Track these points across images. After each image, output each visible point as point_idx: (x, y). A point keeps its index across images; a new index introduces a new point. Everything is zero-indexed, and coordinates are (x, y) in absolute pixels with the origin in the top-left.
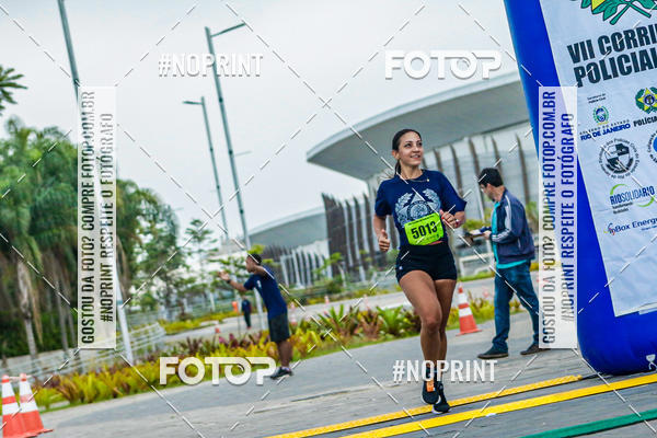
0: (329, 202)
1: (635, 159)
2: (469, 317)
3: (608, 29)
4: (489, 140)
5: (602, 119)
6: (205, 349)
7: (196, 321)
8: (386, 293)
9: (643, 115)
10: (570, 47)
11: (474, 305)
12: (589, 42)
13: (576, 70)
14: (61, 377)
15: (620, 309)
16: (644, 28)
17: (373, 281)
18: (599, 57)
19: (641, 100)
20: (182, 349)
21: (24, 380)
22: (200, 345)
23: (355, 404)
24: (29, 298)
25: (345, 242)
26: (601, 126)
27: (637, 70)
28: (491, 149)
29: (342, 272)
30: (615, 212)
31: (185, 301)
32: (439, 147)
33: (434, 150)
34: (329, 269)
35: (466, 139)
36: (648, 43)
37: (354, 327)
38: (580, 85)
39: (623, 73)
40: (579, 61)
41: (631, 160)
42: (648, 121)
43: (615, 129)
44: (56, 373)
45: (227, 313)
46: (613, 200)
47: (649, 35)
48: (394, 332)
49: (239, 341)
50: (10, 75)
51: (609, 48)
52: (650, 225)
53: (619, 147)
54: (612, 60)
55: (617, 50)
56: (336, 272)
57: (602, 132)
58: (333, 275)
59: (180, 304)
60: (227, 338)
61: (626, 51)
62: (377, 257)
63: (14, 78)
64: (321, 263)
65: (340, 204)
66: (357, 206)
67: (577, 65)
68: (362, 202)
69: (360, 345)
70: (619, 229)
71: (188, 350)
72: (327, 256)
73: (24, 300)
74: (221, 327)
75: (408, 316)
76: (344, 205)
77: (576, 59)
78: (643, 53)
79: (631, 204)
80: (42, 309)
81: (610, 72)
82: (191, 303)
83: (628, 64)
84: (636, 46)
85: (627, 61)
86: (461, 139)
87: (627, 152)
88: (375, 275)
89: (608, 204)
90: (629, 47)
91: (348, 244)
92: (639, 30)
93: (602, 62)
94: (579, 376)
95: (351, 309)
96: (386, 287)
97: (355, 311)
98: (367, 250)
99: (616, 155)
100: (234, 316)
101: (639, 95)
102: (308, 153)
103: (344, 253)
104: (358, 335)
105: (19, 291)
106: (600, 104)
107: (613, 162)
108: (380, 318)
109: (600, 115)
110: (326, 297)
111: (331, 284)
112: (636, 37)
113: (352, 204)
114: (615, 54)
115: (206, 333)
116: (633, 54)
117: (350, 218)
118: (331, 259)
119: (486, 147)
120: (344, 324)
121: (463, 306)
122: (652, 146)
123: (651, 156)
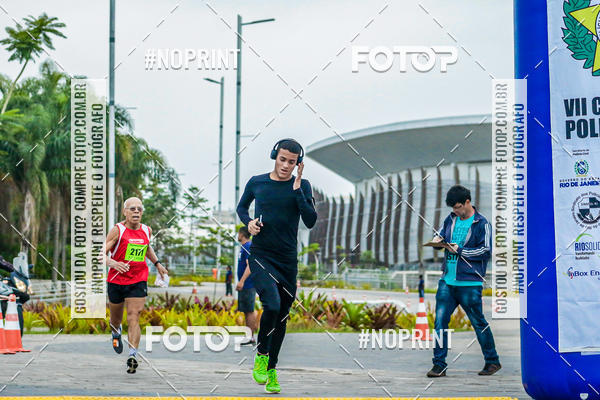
2: (425, 325)
4: (473, 169)
5: (583, 172)
6: (180, 306)
7: (177, 279)
8: (353, 288)
10: (566, 101)
12: (584, 100)
13: (568, 123)
14: (46, 305)
15: (565, 346)
17: (343, 275)
18: (590, 115)
20: (159, 301)
21: (12, 300)
22: (177, 301)
23: (309, 383)
24: (31, 227)
25: (325, 235)
26: (580, 178)
28: (473, 178)
29: (317, 261)
30: (577, 258)
31: (170, 258)
32: (427, 167)
33: (421, 168)
34: (306, 256)
35: (453, 165)
37: (320, 313)
38: (568, 137)
40: (572, 115)
43: (592, 183)
44: (41, 300)
45: (207, 277)
46: (577, 246)
48: (355, 326)
49: (213, 305)
50: (54, 22)
53: (592, 200)
56: (311, 260)
57: (579, 183)
58: (308, 263)
59: (165, 261)
60: (202, 300)
62: (350, 254)
63: (57, 25)
65: (327, 199)
66: (342, 205)
67: (569, 119)
68: (347, 202)
70: (578, 274)
71: (165, 303)
72: (306, 245)
73: (26, 228)
74: (198, 289)
75: (370, 314)
76: (331, 202)
77: (569, 113)
79: (593, 253)
80: (40, 240)
81: (597, 131)
82: (175, 261)
86: (449, 164)
88: (347, 270)
89: (573, 250)
91: (328, 237)
94: (516, 399)
95: (319, 296)
96: (354, 283)
97: (322, 299)
98: (343, 246)
99: (588, 207)
100: (212, 281)
103: (322, 244)
104: (321, 321)
105: (23, 220)
106: (583, 158)
107: (584, 213)
108: (344, 310)
109: (581, 168)
110: (299, 282)
111: (305, 271)
113: (338, 202)
115: (184, 292)
117: (334, 214)
118: (309, 247)
119: (469, 175)
120: (310, 308)
121: (420, 315)
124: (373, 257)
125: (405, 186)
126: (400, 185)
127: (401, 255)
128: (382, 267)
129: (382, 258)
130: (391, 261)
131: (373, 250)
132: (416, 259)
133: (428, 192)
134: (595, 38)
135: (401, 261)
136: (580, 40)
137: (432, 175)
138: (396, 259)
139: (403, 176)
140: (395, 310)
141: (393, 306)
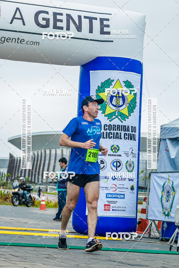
0: (11, 156)
1: (105, 166)
2: (44, 205)
3: (108, 123)
9: (112, 153)
11: (48, 202)
16: (119, 126)
18: (103, 131)
19: (113, 148)
25: (13, 171)
27: (114, 138)
29: (9, 180)
32: (52, 148)
33: (50, 149)
34: (6, 178)
35: (61, 148)
36: (120, 131)
37: (7, 198)
39: (109, 138)
41: (104, 166)
42: (113, 155)
43: (102, 155)
47: (120, 128)
51: (107, 129)
52: (105, 189)
53: (102, 161)
54: (107, 133)
55: (109, 130)
56: (7, 180)
58: (6, 181)
61: (112, 131)
64: (4, 175)
65: (15, 158)
66: (20, 160)
69: (7, 205)
72: (6, 174)
76: (16, 159)
78: (117, 133)
79: (100, 180)
81: (105, 136)
83: (111, 136)
84: (115, 130)
85: (111, 134)
86: (59, 148)
87: (104, 163)
90: (113, 130)
91: (14, 172)
92: (118, 125)
93: (103, 133)
94: (70, 231)
95: (7, 192)
97: (9, 193)
98: (19, 175)
99: (100, 163)
101: (112, 147)
102: (9, 139)
103: (11, 174)
104: (7, 201)
110: (2, 187)
111: (5, 183)
112: (116, 128)
113: (19, 159)
114: (108, 131)
116: (114, 133)
117: (17, 163)
118: (7, 175)
119: (67, 152)
120: (4, 196)
121: (43, 201)
122: (112, 164)
123: (111, 167)
124: (30, 180)
125: (43, 155)
126: (41, 154)
127: (40, 180)
128: (33, 184)
129: (33, 180)
130: (36, 182)
131: (30, 178)
132: (46, 182)
133: (51, 157)
135: (40, 182)
137: (53, 152)
138: (38, 181)
139: (43, 151)
140: (35, 199)
141: (35, 197)
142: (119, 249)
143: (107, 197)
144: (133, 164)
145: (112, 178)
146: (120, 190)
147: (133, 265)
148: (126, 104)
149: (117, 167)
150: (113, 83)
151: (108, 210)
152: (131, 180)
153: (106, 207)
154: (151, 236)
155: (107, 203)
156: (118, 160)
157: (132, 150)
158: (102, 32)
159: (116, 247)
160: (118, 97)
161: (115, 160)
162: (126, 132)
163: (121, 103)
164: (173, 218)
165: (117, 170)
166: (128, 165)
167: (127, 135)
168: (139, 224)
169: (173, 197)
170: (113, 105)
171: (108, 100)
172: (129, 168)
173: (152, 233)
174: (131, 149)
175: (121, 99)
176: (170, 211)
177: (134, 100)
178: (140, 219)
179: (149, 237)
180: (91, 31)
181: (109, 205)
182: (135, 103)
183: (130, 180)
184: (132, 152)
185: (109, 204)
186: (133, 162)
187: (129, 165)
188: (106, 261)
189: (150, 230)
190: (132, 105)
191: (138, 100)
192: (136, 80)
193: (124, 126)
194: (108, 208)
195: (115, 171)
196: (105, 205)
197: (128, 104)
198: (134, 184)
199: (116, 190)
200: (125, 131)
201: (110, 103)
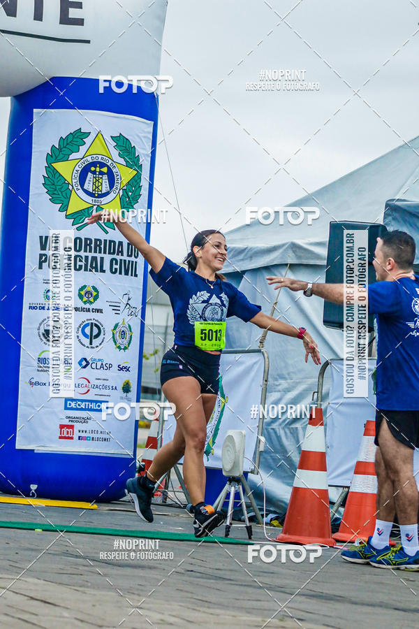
9: (80, 304)
10: (41, 237)
13: (41, 256)
15: (20, 445)
16: (100, 241)
19: (83, 293)
26: (47, 303)
27: (86, 270)
30: (38, 370)
36: (100, 252)
38: (40, 267)
39: (76, 269)
40: (45, 250)
42: (83, 310)
47: (102, 246)
55: (76, 250)
57: (46, 308)
61: (82, 253)
67: (43, 252)
70: (37, 383)
77: (43, 247)
78: (94, 259)
83: (81, 263)
84: (90, 251)
85: (81, 260)
89: (35, 363)
90: (85, 251)
92: (96, 240)
101: (81, 289)
109: (49, 295)
112: (93, 245)
116: (87, 258)
122: (80, 329)
123: (78, 337)
134: (70, 187)
136: (58, 187)
142: (90, 529)
143: (66, 408)
144: (131, 331)
145: (80, 363)
146: (97, 391)
147: (119, 566)
148: (117, 191)
149: (92, 338)
150: (88, 141)
151: (69, 438)
152: (125, 368)
153: (65, 430)
154: (169, 502)
155: (66, 422)
156: (94, 322)
157: (129, 299)
158: (65, 20)
159: (82, 524)
160: (99, 174)
161: (87, 320)
162: (115, 256)
163: (105, 187)
164: (218, 459)
165: (91, 343)
166: (118, 334)
167: (116, 264)
168: (141, 472)
169: (220, 410)
170: (87, 192)
171: (76, 181)
172: (119, 341)
173: (170, 494)
174: (126, 297)
175: (105, 177)
176: (214, 442)
177: (135, 182)
178: (143, 461)
179: (163, 502)
180: (38, 16)
181: (72, 427)
182: (139, 189)
183: (121, 369)
184: (127, 304)
185: (71, 423)
186: (129, 326)
187: (122, 334)
188: (56, 555)
189: (166, 487)
190: (130, 194)
191: (145, 183)
192: (140, 135)
193: (110, 242)
194: (68, 434)
195: (88, 347)
196: (62, 427)
197: (121, 191)
198: (132, 377)
199: (89, 390)
200: (114, 253)
201: (79, 187)
